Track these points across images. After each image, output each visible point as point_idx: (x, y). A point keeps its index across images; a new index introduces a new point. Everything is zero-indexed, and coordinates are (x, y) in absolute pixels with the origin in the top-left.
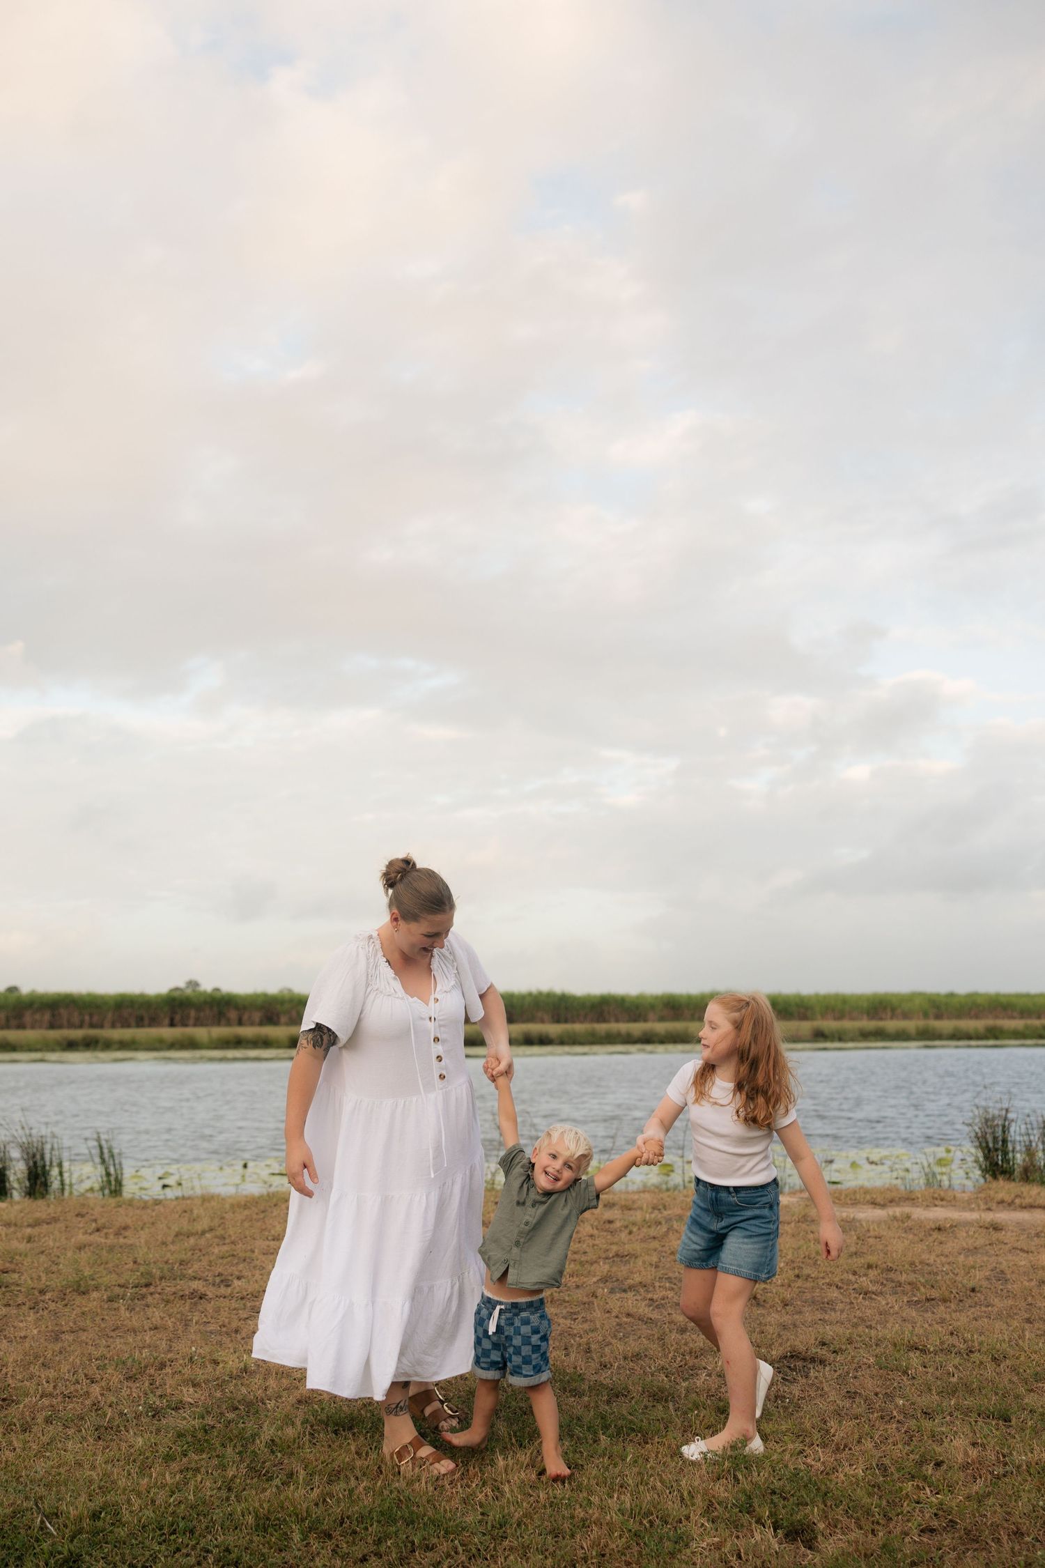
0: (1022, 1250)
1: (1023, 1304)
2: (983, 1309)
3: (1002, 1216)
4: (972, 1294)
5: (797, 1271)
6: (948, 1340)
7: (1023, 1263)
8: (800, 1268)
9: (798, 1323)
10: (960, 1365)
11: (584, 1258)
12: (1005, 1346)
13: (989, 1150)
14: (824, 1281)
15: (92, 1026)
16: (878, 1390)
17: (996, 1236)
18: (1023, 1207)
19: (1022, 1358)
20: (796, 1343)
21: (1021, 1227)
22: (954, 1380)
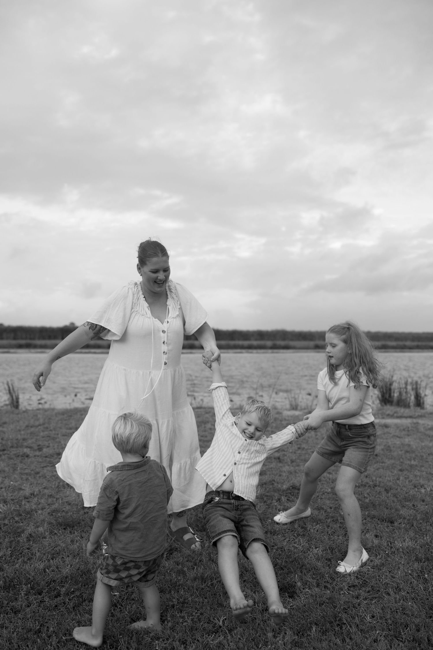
0: (398, 437)
1: (398, 462)
2: (381, 464)
3: (389, 421)
4: (376, 457)
5: (299, 446)
6: (365, 480)
7: (398, 443)
8: (300, 444)
9: (297, 471)
10: (370, 493)
11: (206, 439)
12: (391, 483)
13: (384, 393)
14: (310, 451)
15: (31, 339)
16: (331, 506)
17: (386, 430)
18: (398, 417)
19: (399, 490)
20: (295, 482)
21: (397, 426)
22: (367, 501)
